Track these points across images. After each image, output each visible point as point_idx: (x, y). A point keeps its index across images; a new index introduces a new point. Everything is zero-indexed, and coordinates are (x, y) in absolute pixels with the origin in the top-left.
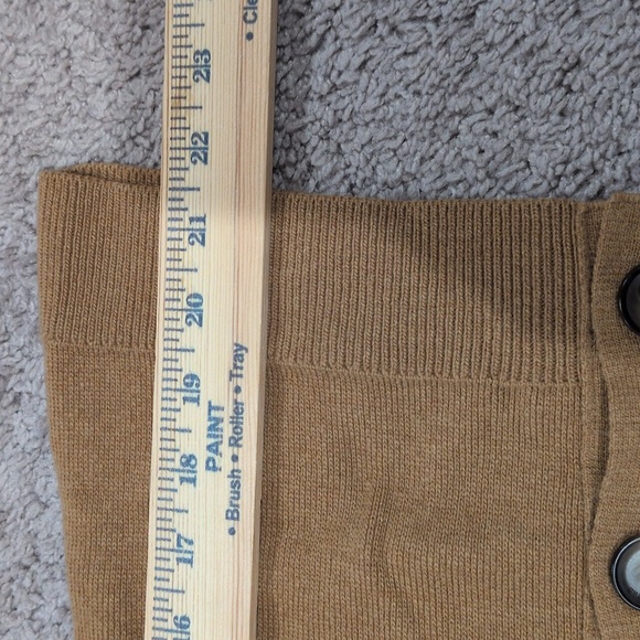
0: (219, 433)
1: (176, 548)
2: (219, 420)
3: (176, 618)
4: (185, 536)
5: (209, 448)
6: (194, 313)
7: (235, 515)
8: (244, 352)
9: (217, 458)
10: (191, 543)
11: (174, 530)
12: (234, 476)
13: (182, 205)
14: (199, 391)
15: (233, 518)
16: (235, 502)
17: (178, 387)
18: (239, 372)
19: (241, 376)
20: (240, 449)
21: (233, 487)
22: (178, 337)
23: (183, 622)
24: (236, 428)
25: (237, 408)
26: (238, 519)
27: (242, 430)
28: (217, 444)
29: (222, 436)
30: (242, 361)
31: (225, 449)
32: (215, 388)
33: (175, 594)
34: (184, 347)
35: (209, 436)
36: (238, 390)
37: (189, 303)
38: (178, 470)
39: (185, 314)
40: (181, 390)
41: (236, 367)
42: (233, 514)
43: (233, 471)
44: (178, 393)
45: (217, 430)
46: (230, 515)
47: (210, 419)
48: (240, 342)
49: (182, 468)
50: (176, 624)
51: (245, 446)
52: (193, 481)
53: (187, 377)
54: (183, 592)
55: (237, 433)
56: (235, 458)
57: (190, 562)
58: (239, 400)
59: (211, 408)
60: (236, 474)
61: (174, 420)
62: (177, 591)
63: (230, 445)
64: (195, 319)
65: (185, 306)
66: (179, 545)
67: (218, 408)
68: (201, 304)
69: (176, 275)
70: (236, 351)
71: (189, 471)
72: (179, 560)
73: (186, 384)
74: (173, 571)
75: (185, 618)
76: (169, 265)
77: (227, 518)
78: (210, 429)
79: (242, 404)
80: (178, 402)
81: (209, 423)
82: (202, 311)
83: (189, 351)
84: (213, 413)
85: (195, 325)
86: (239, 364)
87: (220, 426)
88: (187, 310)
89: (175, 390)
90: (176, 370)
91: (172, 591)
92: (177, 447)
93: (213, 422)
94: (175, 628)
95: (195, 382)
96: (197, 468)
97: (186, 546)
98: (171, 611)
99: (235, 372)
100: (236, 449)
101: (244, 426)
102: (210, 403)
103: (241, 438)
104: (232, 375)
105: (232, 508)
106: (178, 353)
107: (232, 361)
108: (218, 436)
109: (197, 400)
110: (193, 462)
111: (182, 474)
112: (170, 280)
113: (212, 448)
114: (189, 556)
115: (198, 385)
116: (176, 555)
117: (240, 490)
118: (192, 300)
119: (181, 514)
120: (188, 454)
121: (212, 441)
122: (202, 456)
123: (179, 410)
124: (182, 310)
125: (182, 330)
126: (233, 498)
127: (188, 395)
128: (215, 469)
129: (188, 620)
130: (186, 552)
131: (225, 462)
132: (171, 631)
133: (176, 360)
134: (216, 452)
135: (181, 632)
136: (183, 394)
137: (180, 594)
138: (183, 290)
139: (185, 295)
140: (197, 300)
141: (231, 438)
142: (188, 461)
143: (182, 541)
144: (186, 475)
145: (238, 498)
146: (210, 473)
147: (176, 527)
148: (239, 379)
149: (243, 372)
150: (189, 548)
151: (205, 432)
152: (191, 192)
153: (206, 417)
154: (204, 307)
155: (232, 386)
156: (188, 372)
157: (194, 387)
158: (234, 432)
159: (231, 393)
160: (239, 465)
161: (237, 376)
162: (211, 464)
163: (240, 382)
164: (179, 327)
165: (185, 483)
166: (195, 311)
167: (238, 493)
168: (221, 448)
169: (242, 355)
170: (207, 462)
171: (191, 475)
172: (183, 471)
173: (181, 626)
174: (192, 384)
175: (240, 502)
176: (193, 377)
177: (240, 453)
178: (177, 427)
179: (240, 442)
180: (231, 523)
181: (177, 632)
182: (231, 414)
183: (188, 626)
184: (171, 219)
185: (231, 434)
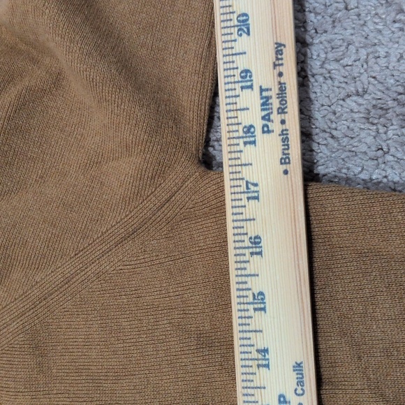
0: (270, 106)
1: (246, 190)
2: (268, 98)
3: (251, 238)
4: (252, 181)
5: (263, 118)
6: (243, 27)
7: (287, 160)
8: (282, 47)
9: (269, 124)
10: (256, 185)
11: (243, 179)
12: (283, 134)
14: (252, 81)
15: (285, 163)
16: (286, 152)
17: (236, 80)
18: (280, 62)
19: (282, 64)
20: (286, 115)
21: (284, 142)
22: (233, 46)
23: (257, 240)
24: (282, 100)
25: (281, 87)
26: (289, 163)
27: (286, 101)
28: (268, 115)
29: (272, 109)
30: (281, 54)
31: (276, 117)
32: (264, 76)
33: (248, 222)
34: (238, 52)
35: (262, 110)
36: (280, 74)
37: (238, 21)
38: (243, 137)
39: (236, 29)
40: (238, 82)
41: (278, 59)
42: (285, 160)
43: (283, 131)
44: (237, 85)
45: (268, 105)
46: (283, 161)
47: (262, 98)
48: (279, 41)
49: (244, 135)
50: (251, 242)
51: (289, 112)
52: (254, 143)
53: (242, 72)
54: (254, 219)
55: (283, 105)
56: (283, 122)
57: (257, 198)
58: (282, 81)
59: (262, 90)
60: (285, 132)
61: (236, 103)
62: (250, 220)
63: (278, 113)
64: (244, 32)
65: (236, 23)
66: (248, 188)
67: (267, 90)
68: (247, 20)
69: (228, 3)
70: (276, 48)
71: (249, 137)
72: (248, 198)
73: (242, 77)
74: (245, 206)
75: (257, 237)
77: (281, 163)
78: (263, 104)
79: (285, 84)
80: (237, 91)
81: (262, 101)
82: (249, 24)
83: (242, 54)
84: (265, 94)
85: (244, 35)
86: (280, 57)
87: (270, 101)
88: (237, 26)
89: (235, 82)
90: (233, 69)
91: (246, 220)
92: (240, 122)
93: (265, 100)
94: (250, 245)
95: (249, 74)
96: (256, 133)
97: (252, 188)
98: (247, 234)
99: (277, 63)
100: (283, 115)
101: (288, 99)
102: (261, 87)
103: (286, 107)
104: (275, 65)
105: (284, 157)
106: (234, 57)
107: (274, 56)
108: (269, 109)
109: (251, 87)
110: (252, 130)
111: (245, 140)
112: (223, 7)
113: (266, 118)
114: (256, 194)
115: (251, 76)
116: (246, 195)
117: (289, 143)
118: (241, 18)
119: (247, 167)
120: (247, 125)
121: (266, 112)
122: (258, 124)
123: (239, 96)
124: (234, 26)
125: (235, 41)
126: (284, 149)
127: (244, 84)
128: (269, 132)
129: (260, 238)
130: (254, 192)
131: (276, 126)
132: (248, 248)
133: (233, 62)
134: (269, 120)
135: (256, 247)
136: (240, 84)
137: (252, 221)
138: (233, 13)
139: (236, 15)
140: (245, 18)
141: (279, 109)
142: (248, 131)
143: (249, 185)
144: (248, 139)
145: (288, 149)
146: (265, 135)
147: (244, 176)
148: (281, 67)
149: (283, 62)
150: (256, 189)
151: (260, 108)
153: (259, 97)
154: (250, 22)
155: (276, 72)
156: (242, 69)
157: (248, 78)
158: (281, 104)
159: (276, 77)
160: (287, 126)
161: (279, 65)
162: (266, 129)
163: (281, 69)
164: (233, 39)
165: (248, 146)
166: (243, 25)
167: (288, 145)
168: (272, 117)
169: (281, 50)
170: (263, 128)
171: (252, 139)
172: (246, 137)
173: (255, 243)
174: (246, 76)
175: (290, 151)
176: (247, 71)
177: (286, 117)
178: (238, 108)
179: (286, 110)
180: (284, 167)
181: (252, 247)
182: (277, 91)
183: (260, 243)
185: (278, 106)
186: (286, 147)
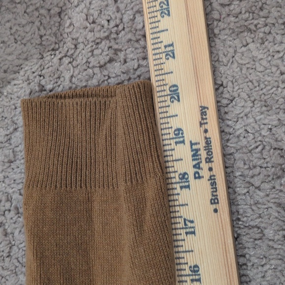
0: (199, 157)
1: (184, 226)
2: (197, 150)
3: (190, 267)
4: (189, 219)
5: (194, 166)
6: (174, 96)
7: (216, 201)
8: (206, 110)
9: (200, 171)
10: (192, 222)
11: (181, 217)
13: (159, 40)
14: (183, 137)
15: (215, 203)
16: (215, 194)
17: (171, 137)
18: (205, 121)
19: (207, 123)
20: (213, 163)
21: (212, 185)
22: (167, 110)
23: (196, 269)
24: (208, 152)
25: (207, 141)
26: (218, 203)
27: (212, 152)
28: (199, 164)
29: (201, 159)
30: (206, 115)
31: (204, 165)
32: (193, 133)
33: (188, 253)
34: (171, 115)
35: (193, 160)
36: (206, 131)
37: (170, 91)
38: (179, 183)
39: (169, 97)
40: (173, 138)
41: (203, 119)
42: (214, 201)
43: (211, 177)
44: (172, 141)
45: (198, 155)
46: (213, 201)
47: (192, 151)
48: (203, 105)
49: (180, 181)
50: (191, 271)
51: (215, 161)
52: (188, 187)
53: (175, 131)
54: (192, 251)
55: (210, 155)
56: (211, 169)
57: (194, 233)
58: (208, 137)
59: (192, 144)
60: (212, 178)
61: (172, 155)
62: (189, 251)
63: (206, 162)
64: (175, 99)
65: (169, 93)
66: (185, 224)
67: (196, 144)
68: (177, 90)
69: (161, 78)
70: (201, 110)
71: (184, 182)
72: (187, 233)
73: (175, 134)
74: (184, 240)
75: (196, 266)
76: (156, 73)
77: (212, 203)
78: (193, 156)
79: (210, 138)
80: (172, 145)
81: (192, 153)
82: (179, 93)
83: (174, 116)
84: (194, 147)
85: (176, 102)
86: (204, 117)
87: (199, 153)
88: (170, 95)
89: (170, 139)
90: (169, 128)
91: (186, 252)
92: (176, 170)
93: (194, 152)
94: (191, 273)
95: (181, 132)
96: (189, 179)
97: (189, 224)
98: (187, 263)
99: (203, 122)
100: (210, 164)
101: (213, 150)
102: (191, 142)
103: (212, 157)
104: (201, 124)
105: (214, 198)
106: (169, 119)
107: (200, 116)
108: (198, 159)
109: (183, 142)
110: (186, 176)
111: (181, 184)
112: (158, 81)
113: (197, 166)
114: (193, 230)
115: (182, 134)
116: (185, 231)
117: (217, 186)
118: (172, 89)
119: (184, 207)
120: (182, 172)
121: (196, 162)
122: (191, 172)
123: (174, 149)
124: (167, 95)
125: (169, 106)
126: (212, 192)
127: (177, 140)
128: (199, 177)
129: (198, 267)
130: (190, 228)
131: (205, 173)
132: (189, 275)
133: (168, 123)
134: (199, 168)
135: (195, 275)
136: (175, 140)
137: (191, 253)
138: (166, 85)
139: (168, 87)
140: (175, 88)
141: (206, 159)
142: (183, 177)
143: (187, 222)
144: (183, 184)
145: (216, 191)
146: (197, 180)
147: (182, 215)
148: (206, 125)
149: (208, 121)
150: (192, 225)
151: (191, 158)
152: (163, 33)
153: (190, 150)
154: (179, 91)
155: (202, 129)
156: (175, 128)
157: (180, 135)
158: (207, 154)
159: (202, 133)
160: (214, 172)
161: (204, 124)
162: (197, 175)
163: (206, 126)
164: (167, 105)
165: (184, 189)
166: (175, 94)
167: (216, 188)
168: (201, 165)
169: (205, 112)
170: (195, 174)
171: (187, 184)
172: (182, 182)
173: (194, 271)
174: (179, 134)
175: (218, 193)
176: (179, 130)
177: (213, 165)
178: (174, 159)
179: (212, 160)
180: (214, 206)
181: (192, 275)
182: (204, 145)
183: (198, 271)
184: (154, 49)
185: (206, 156)
186: (215, 190)
